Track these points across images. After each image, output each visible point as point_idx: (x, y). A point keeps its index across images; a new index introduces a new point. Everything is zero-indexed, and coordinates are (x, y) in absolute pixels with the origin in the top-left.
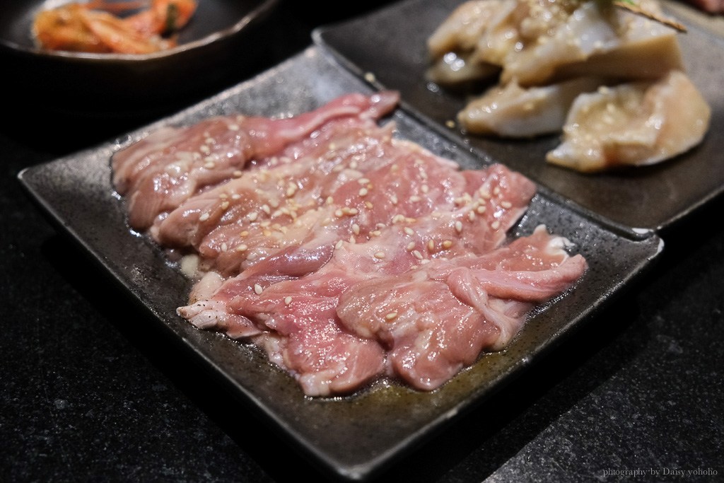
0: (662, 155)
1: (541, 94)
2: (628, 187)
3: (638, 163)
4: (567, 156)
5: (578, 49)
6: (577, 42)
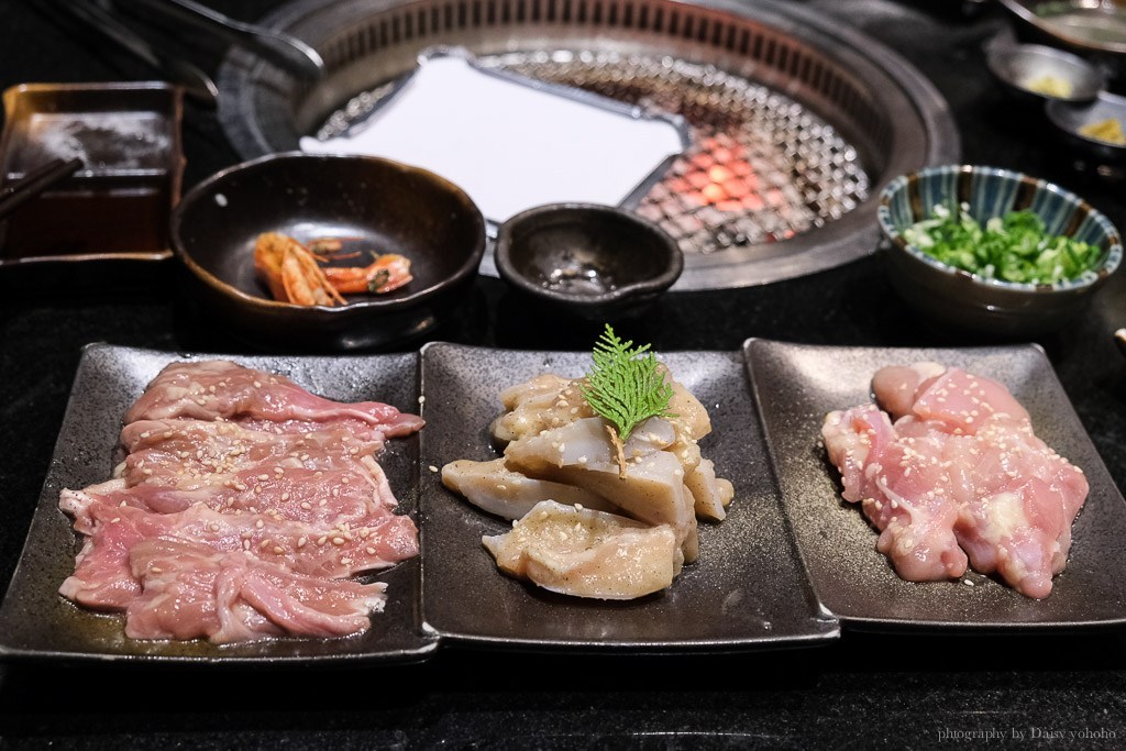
1: (519, 480)
5: (560, 455)
6: (562, 448)
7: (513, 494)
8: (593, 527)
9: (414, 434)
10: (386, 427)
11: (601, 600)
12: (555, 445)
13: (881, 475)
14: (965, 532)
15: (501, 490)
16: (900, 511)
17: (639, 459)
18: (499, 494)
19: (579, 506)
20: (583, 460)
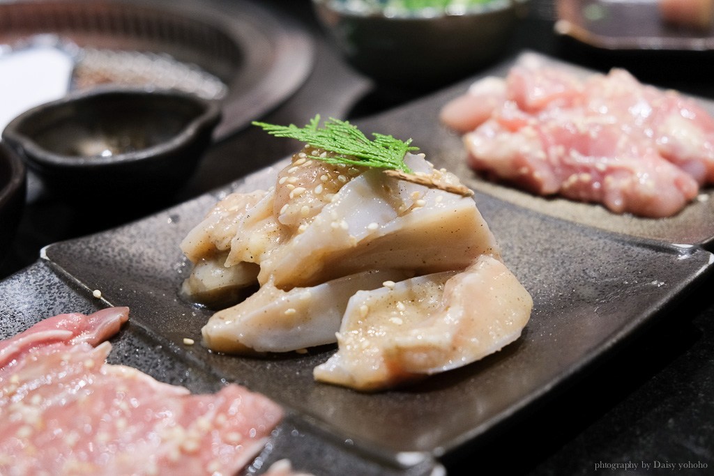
0: (463, 360)
1: (306, 294)
2: (419, 403)
3: (431, 371)
4: (338, 369)
5: (344, 233)
6: (344, 224)
7: (305, 314)
8: (412, 298)
9: (125, 326)
10: (85, 336)
11: (497, 352)
12: (334, 225)
13: (567, 153)
14: (670, 157)
15: (291, 316)
16: (611, 171)
17: (420, 202)
18: (287, 323)
19: (389, 284)
20: (373, 226)
